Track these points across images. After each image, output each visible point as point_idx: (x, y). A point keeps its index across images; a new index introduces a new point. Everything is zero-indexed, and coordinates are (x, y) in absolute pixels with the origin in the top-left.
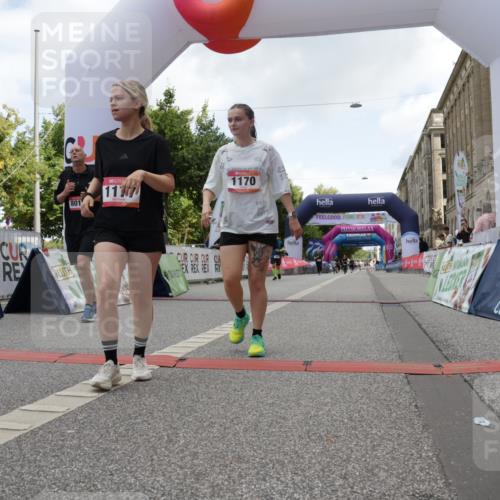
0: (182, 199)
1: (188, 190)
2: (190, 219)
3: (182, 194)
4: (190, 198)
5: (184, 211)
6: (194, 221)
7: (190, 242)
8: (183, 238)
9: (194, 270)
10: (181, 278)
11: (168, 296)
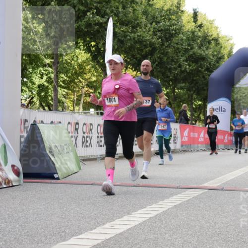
0: (78, 51)
1: (85, 41)
2: (88, 76)
3: (77, 46)
4: (88, 50)
5: (80, 66)
6: (94, 79)
7: (87, 106)
8: (79, 100)
9: (86, 143)
10: (72, 155)
11: (53, 178)
